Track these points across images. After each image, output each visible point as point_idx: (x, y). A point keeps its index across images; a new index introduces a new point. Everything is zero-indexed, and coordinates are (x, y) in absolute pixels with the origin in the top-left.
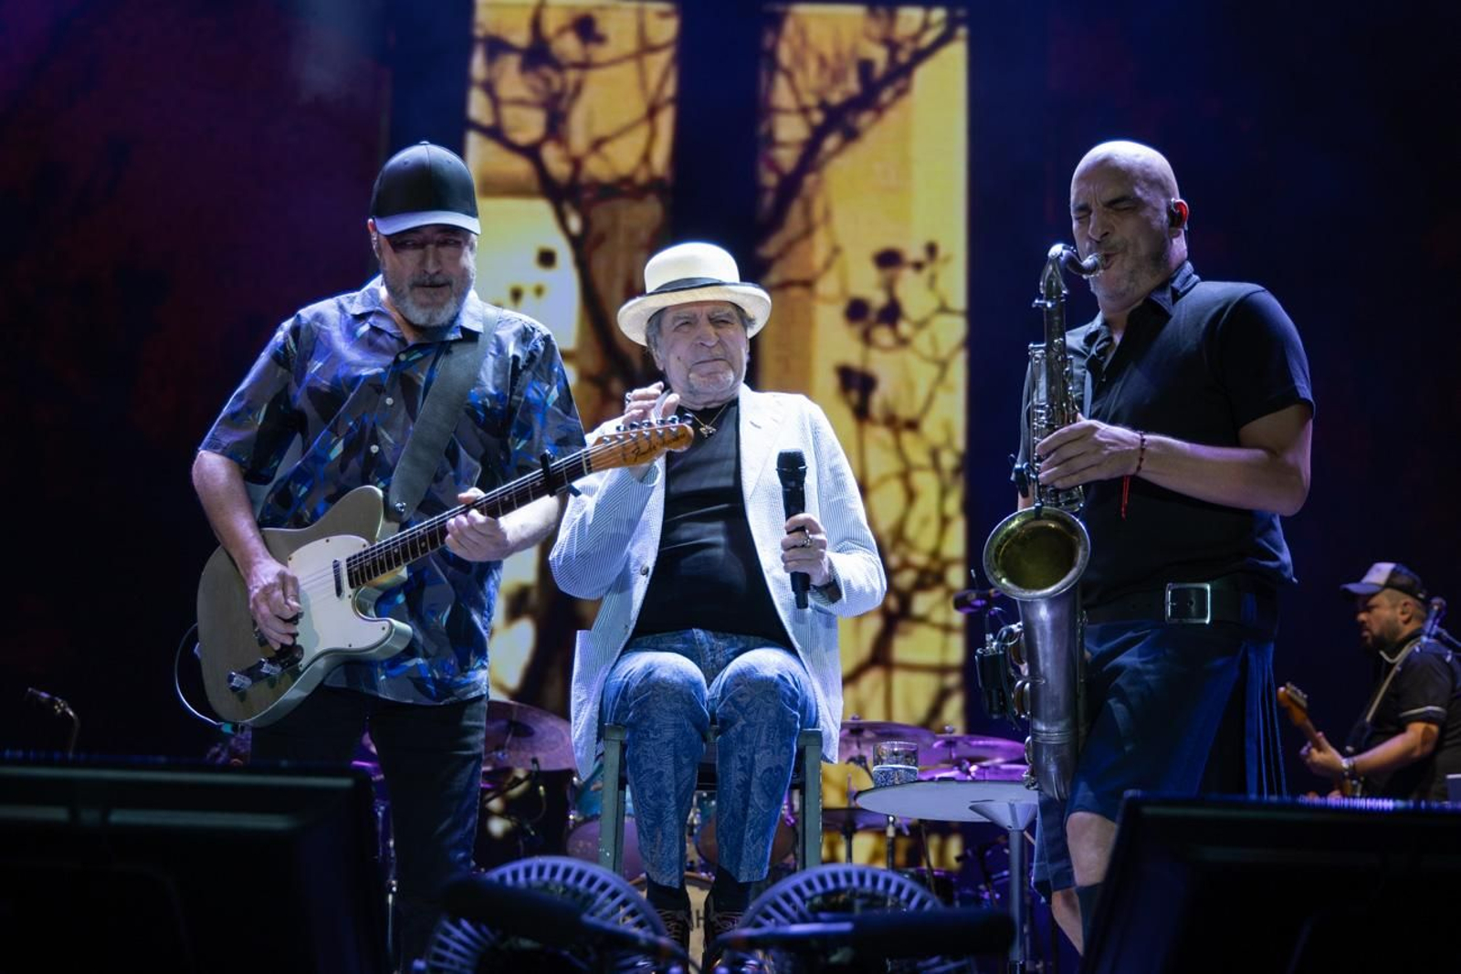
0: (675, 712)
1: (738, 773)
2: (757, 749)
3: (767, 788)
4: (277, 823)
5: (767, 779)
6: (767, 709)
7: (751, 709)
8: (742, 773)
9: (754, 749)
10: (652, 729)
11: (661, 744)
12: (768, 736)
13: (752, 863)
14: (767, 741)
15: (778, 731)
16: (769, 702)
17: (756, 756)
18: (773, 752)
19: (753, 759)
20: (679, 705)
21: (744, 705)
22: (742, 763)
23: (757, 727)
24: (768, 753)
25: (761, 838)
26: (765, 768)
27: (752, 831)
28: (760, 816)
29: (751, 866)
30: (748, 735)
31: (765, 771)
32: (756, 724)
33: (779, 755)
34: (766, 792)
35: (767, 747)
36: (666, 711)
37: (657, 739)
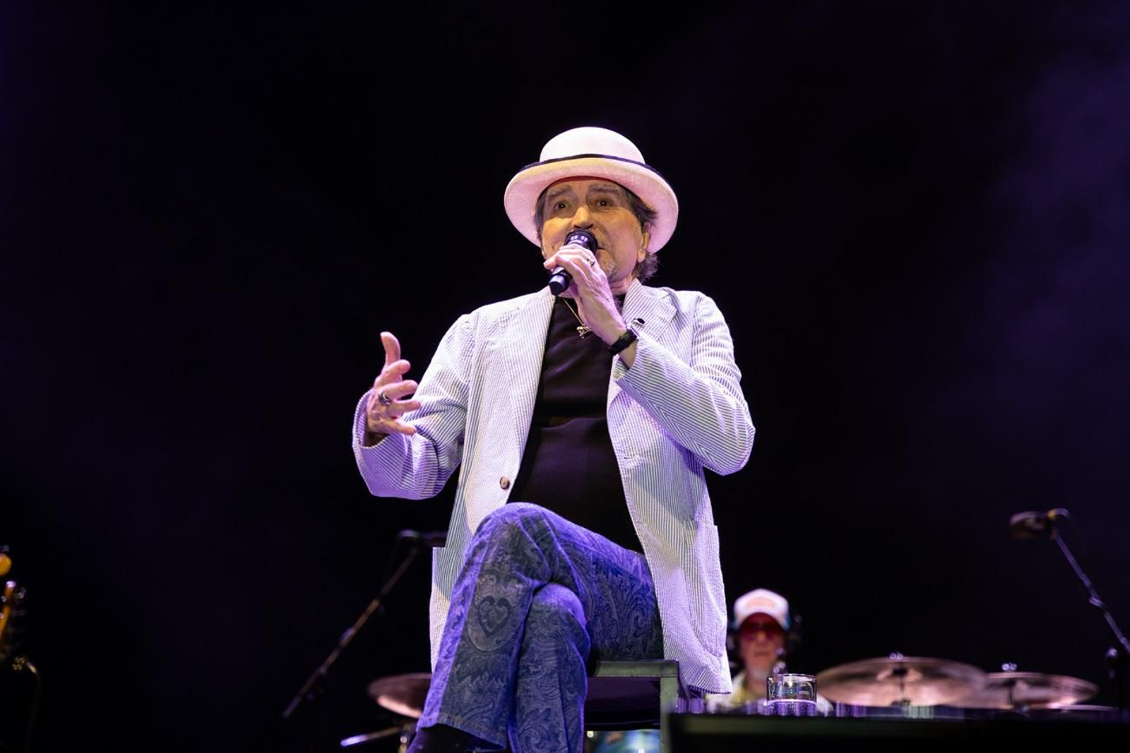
0: (556, 636)
10: (532, 662)
11: (544, 676)
20: (559, 628)
36: (545, 638)
37: (539, 671)
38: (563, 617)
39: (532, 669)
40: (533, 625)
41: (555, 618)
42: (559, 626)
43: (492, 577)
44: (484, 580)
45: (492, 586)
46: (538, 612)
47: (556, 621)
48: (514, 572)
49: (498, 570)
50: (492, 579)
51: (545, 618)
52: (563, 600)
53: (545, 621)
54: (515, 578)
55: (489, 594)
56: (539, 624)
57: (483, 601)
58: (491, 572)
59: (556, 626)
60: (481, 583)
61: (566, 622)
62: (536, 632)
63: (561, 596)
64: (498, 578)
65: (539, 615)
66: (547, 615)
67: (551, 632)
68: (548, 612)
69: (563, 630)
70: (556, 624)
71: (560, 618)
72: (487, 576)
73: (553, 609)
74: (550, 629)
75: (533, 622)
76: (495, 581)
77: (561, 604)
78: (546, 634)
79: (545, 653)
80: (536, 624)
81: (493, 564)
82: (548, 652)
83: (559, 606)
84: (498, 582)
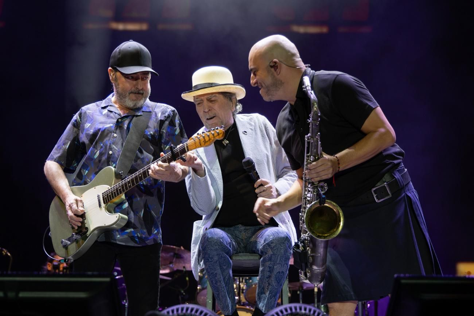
1: (267, 273)
2: (275, 264)
3: (278, 279)
4: (82, 295)
5: (278, 276)
6: (281, 249)
7: (274, 248)
8: (269, 273)
9: (274, 264)
11: (214, 263)
12: (280, 260)
13: (269, 306)
14: (280, 261)
15: (284, 258)
16: (282, 246)
17: (275, 267)
18: (281, 265)
19: (274, 267)
21: (272, 247)
22: (269, 269)
23: (277, 256)
24: (280, 266)
25: (273, 297)
26: (277, 271)
27: (270, 294)
28: (274, 289)
29: (269, 307)
30: (273, 258)
31: (277, 273)
32: (276, 254)
33: (283, 267)
34: (277, 280)
35: (279, 264)
36: (213, 250)
37: (212, 261)
39: (210, 260)
40: (209, 246)
41: (216, 244)
46: (210, 242)
53: (212, 245)
61: (220, 245)
62: (209, 248)
65: (210, 243)
68: (214, 242)
71: (217, 244)
73: (215, 241)
74: (214, 247)
75: (209, 245)
79: (213, 255)
82: (214, 255)
83: (217, 239)
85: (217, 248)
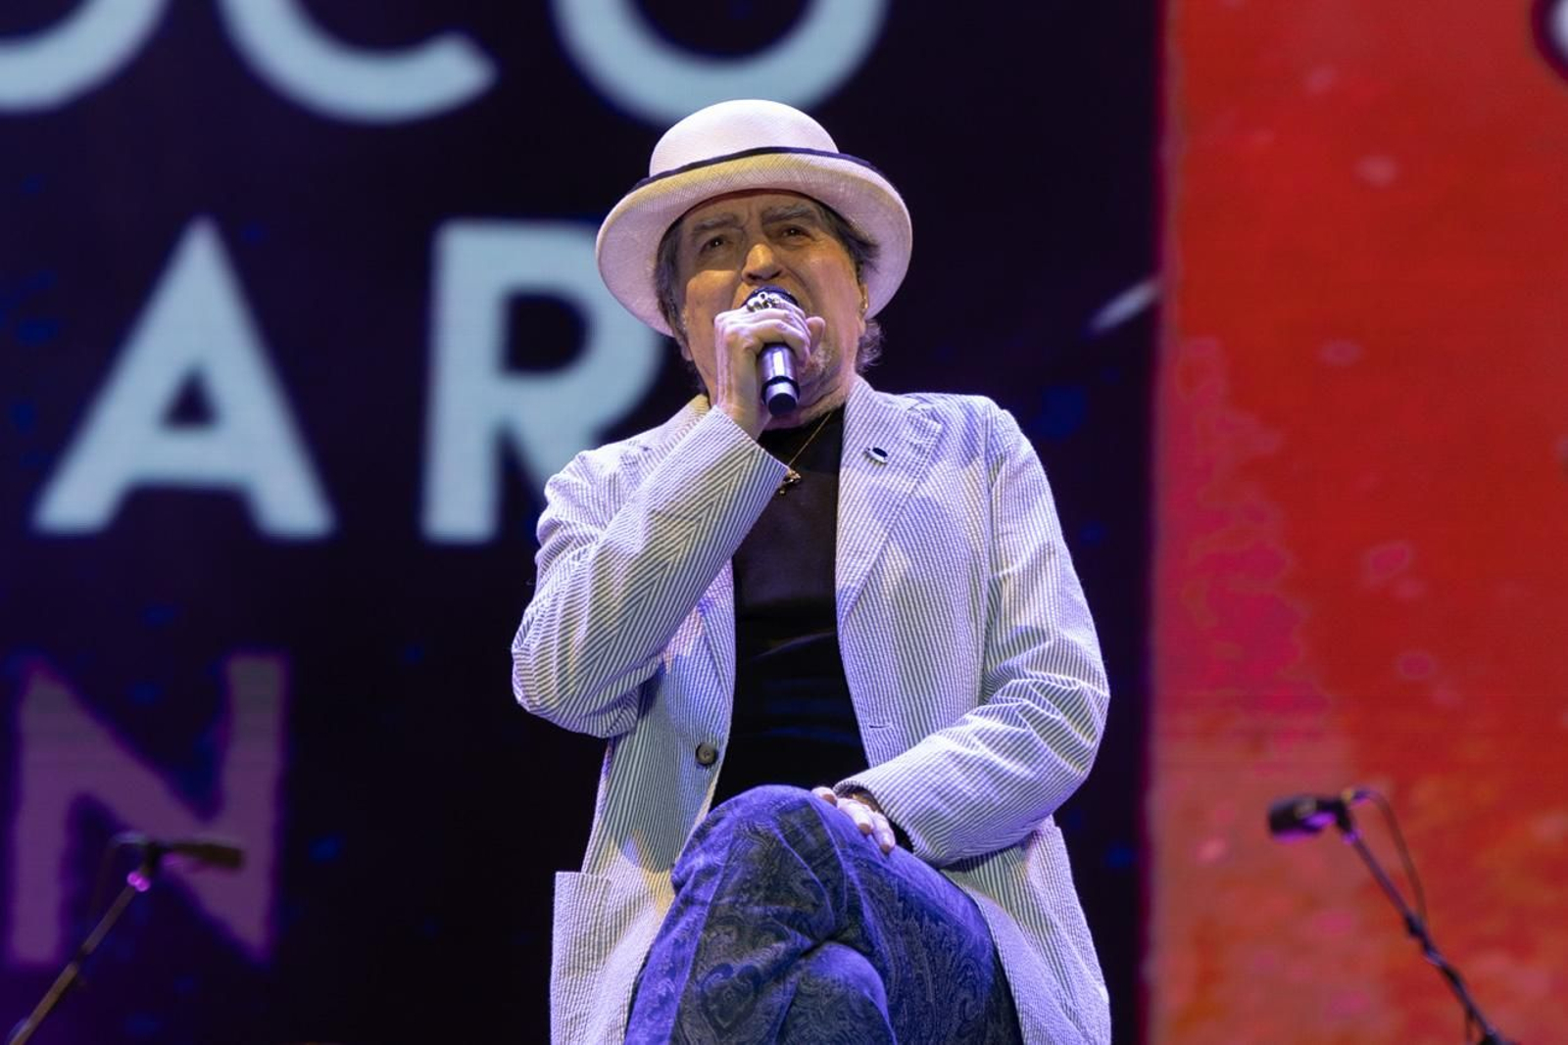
20: (846, 1025)
38: (856, 1007)
40: (801, 1021)
41: (841, 1007)
42: (847, 1023)
43: (728, 929)
44: (714, 934)
45: (729, 945)
46: (810, 996)
47: (842, 1012)
48: (768, 920)
49: (741, 917)
50: (729, 934)
51: (823, 1009)
52: (854, 974)
53: (822, 1013)
54: (771, 930)
55: (723, 960)
56: (811, 1017)
57: (711, 973)
58: (728, 920)
59: (841, 1023)
60: (709, 940)
61: (862, 1015)
62: (805, 1032)
63: (849, 964)
64: (740, 931)
65: (811, 1001)
66: (826, 1002)
67: (834, 1032)
68: (828, 996)
69: (854, 1029)
70: (844, 1019)
71: (850, 1006)
72: (719, 928)
73: (836, 990)
74: (831, 1027)
75: (801, 1014)
76: (734, 936)
77: (851, 981)
78: (823, 1037)
80: (807, 1018)
81: (732, 905)
83: (847, 985)
84: (740, 937)
85: (849, 1027)
